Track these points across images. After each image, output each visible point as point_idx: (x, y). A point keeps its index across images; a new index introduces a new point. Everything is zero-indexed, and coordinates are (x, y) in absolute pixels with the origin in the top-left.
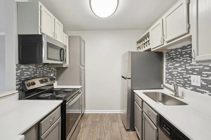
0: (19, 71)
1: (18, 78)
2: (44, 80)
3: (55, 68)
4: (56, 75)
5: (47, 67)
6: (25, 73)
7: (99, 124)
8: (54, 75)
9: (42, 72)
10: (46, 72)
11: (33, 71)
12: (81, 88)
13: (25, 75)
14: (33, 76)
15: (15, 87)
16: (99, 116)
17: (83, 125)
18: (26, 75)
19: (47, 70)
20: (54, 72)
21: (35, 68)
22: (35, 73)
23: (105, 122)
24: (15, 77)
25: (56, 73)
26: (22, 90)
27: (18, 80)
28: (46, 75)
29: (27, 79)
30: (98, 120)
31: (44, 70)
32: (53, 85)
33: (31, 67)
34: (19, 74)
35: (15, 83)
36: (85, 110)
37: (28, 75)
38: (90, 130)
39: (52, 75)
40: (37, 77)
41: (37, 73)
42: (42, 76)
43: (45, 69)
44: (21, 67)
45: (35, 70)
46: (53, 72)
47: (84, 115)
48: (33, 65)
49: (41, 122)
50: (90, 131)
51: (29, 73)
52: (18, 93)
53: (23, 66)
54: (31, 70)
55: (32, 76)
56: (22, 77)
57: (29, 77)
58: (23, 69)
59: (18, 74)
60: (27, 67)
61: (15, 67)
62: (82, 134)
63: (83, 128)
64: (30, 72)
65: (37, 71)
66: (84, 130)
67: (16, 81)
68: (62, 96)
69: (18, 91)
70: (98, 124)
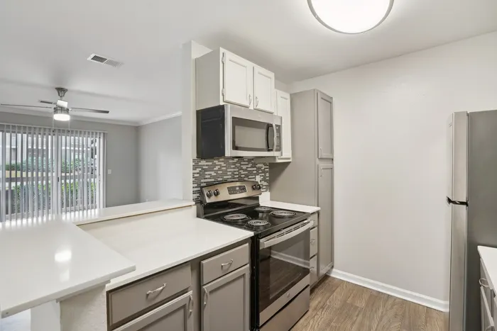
0: (198, 170)
1: (196, 180)
2: (238, 188)
3: (265, 164)
4: (268, 178)
5: (247, 163)
6: (207, 173)
7: (360, 316)
8: (264, 180)
9: (237, 173)
10: (246, 172)
11: (219, 169)
12: (318, 212)
13: (207, 177)
14: (221, 179)
15: (192, 196)
16: (366, 296)
17: (320, 302)
18: (209, 176)
19: (249, 169)
20: (264, 172)
21: (225, 165)
22: (225, 173)
23: (381, 320)
24: (192, 180)
25: (267, 175)
26: (201, 202)
27: (196, 185)
28: (246, 179)
29: (209, 185)
30: (361, 304)
31: (242, 169)
32: (257, 198)
33: (217, 163)
34: (198, 175)
35: (192, 190)
36: (334, 270)
37: (212, 177)
38: (331, 321)
39: (258, 179)
40: (228, 180)
41: (229, 173)
42: (237, 180)
43: (244, 167)
44: (200, 164)
45: (224, 168)
46: (260, 172)
47: (329, 279)
48: (221, 160)
49: (204, 262)
50: (328, 325)
51: (213, 174)
52: (195, 207)
53: (203, 163)
54: (216, 168)
55: (219, 179)
56: (202, 181)
57: (213, 180)
58: (204, 167)
59: (196, 175)
60: (211, 163)
61: (192, 164)
62: (309, 323)
63: (315, 309)
64: (216, 172)
65: (228, 170)
66: (317, 314)
67: (192, 185)
68: (259, 224)
69: (194, 203)
70: (357, 316)
